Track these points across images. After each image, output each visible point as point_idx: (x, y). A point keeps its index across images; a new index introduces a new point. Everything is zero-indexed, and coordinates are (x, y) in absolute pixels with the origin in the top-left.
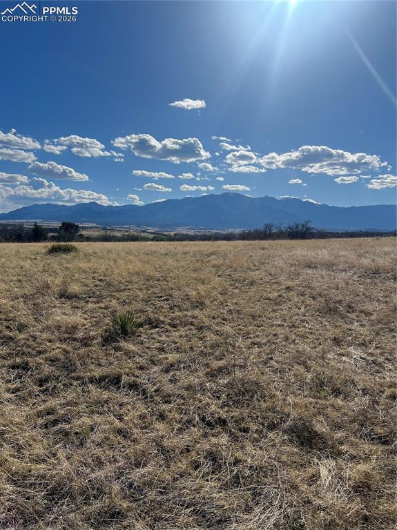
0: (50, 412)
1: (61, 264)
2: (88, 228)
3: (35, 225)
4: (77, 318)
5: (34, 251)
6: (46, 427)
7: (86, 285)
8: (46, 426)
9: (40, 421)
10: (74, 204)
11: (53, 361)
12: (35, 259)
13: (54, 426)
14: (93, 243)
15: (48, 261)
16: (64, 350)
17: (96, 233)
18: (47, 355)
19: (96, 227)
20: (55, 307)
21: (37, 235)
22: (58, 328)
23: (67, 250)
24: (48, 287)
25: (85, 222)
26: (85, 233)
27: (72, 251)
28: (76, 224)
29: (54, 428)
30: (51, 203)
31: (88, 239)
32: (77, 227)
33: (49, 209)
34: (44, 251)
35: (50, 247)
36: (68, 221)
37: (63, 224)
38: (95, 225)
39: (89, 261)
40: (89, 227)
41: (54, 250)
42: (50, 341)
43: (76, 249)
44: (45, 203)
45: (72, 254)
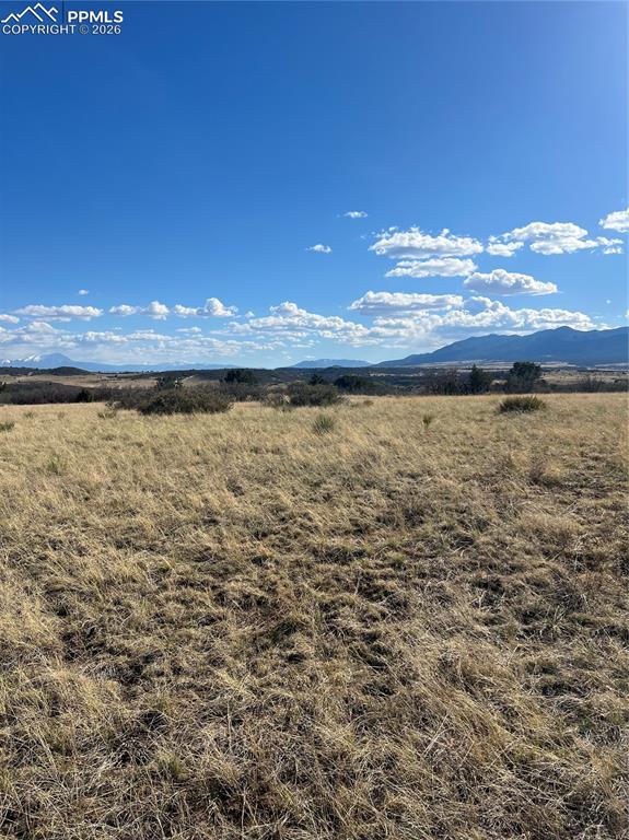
0: (547, 669)
1: (522, 429)
2: (553, 369)
3: (474, 369)
4: (566, 520)
5: (477, 408)
6: (544, 693)
7: (571, 466)
8: (544, 690)
9: (535, 680)
10: (531, 333)
11: (539, 585)
12: (482, 420)
13: (556, 694)
14: (567, 395)
15: (503, 425)
16: (554, 570)
17: (567, 379)
18: (529, 575)
19: (567, 368)
20: (526, 498)
21: (476, 383)
22: (538, 532)
23: (529, 407)
24: (510, 465)
25: (550, 360)
26: (547, 377)
27: (537, 409)
28: (537, 364)
29: (557, 698)
30: (496, 333)
31: (555, 388)
32: (538, 369)
33: (494, 344)
34: (493, 408)
35: (501, 402)
36: (523, 360)
37: (516, 365)
38: (565, 364)
39: (569, 425)
40: (555, 369)
41: (508, 407)
42: (528, 552)
43: (544, 406)
44: (487, 334)
45: (538, 413)
